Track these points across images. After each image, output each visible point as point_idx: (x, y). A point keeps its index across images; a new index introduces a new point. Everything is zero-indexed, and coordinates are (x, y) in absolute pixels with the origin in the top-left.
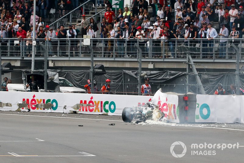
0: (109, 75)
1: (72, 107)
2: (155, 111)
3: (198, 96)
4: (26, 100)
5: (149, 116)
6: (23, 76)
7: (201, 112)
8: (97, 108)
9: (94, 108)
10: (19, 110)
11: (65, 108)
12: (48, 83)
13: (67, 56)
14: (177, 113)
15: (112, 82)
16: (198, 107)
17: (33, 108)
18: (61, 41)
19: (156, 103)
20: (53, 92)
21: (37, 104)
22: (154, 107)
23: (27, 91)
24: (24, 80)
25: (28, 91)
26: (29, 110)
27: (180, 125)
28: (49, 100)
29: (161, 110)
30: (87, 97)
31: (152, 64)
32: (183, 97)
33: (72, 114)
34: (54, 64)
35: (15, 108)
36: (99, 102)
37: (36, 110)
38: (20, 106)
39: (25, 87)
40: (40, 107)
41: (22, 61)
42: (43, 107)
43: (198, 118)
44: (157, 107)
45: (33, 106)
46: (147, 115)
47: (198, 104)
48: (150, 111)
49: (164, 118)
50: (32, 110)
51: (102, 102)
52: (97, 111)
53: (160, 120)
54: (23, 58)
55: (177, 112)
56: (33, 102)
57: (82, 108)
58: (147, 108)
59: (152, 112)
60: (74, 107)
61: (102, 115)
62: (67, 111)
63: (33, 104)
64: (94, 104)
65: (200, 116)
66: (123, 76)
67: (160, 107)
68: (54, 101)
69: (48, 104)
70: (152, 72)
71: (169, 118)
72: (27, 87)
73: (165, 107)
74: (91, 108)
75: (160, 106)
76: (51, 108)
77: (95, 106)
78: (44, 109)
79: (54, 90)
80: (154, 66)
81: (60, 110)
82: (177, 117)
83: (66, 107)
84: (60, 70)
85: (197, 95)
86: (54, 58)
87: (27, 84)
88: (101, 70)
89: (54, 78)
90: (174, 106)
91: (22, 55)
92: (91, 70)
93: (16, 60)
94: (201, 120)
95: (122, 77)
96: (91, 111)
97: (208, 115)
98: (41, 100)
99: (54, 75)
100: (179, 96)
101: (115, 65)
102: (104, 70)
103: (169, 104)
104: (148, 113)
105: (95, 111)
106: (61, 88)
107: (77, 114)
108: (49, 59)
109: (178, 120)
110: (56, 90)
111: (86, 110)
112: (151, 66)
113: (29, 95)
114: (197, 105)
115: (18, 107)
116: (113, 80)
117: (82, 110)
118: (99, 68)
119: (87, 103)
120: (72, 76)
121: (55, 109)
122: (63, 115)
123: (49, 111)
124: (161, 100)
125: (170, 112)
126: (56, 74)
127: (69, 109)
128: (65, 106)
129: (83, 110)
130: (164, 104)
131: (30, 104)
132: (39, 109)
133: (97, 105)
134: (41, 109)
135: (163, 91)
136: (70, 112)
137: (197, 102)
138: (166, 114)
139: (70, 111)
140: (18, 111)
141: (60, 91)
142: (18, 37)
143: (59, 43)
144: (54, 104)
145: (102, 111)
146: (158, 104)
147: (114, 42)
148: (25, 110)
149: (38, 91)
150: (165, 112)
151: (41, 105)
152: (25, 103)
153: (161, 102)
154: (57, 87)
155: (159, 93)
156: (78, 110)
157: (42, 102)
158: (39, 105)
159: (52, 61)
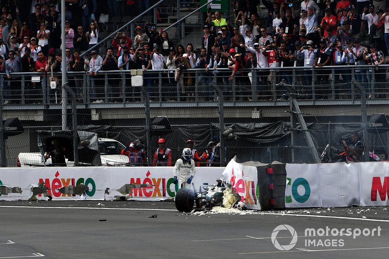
0: (190, 132)
1: (118, 190)
2: (227, 192)
3: (289, 167)
4: (44, 181)
5: (218, 200)
6: (38, 141)
7: (295, 192)
8: (157, 190)
9: (153, 190)
10: (34, 199)
11: (107, 192)
13: (120, 101)
14: (257, 195)
15: (195, 144)
16: (289, 183)
17: (57, 195)
18: (109, 76)
19: (229, 180)
20: (90, 166)
21: (63, 187)
22: (226, 186)
23: (47, 166)
24: (41, 147)
25: (49, 165)
26: (51, 198)
27: (263, 213)
28: (81, 180)
29: (234, 191)
30: (140, 172)
31: (258, 110)
32: (266, 169)
33: (117, 202)
34: (100, 116)
35: (27, 195)
36: (159, 180)
37: (61, 198)
38: (36, 191)
39: (42, 159)
40: (68, 192)
41: (47, 112)
42: (72, 192)
43: (290, 201)
44: (230, 186)
45: (57, 191)
46: (213, 199)
47: (289, 179)
48: (218, 193)
49: (240, 203)
50: (54, 198)
51: (164, 180)
52: (157, 195)
53: (234, 207)
54: (48, 106)
55: (257, 192)
56: (57, 184)
57: (133, 191)
58: (214, 188)
59: (222, 194)
60: (120, 191)
61: (165, 201)
62: (110, 197)
63: (57, 187)
64: (153, 184)
65: (293, 198)
66: (211, 133)
67: (234, 187)
68: (90, 180)
69: (81, 187)
70: (258, 125)
71: (247, 203)
72: (47, 158)
73: (241, 186)
74: (148, 191)
75: (233, 185)
76: (86, 193)
77: (154, 187)
78: (74, 195)
79: (91, 162)
80: (261, 114)
81: (99, 196)
82: (258, 201)
83: (108, 191)
84: (109, 126)
85: (287, 165)
86: (98, 104)
87: (45, 155)
88: (163, 127)
89: (89, 142)
90: (253, 183)
91: (47, 102)
92: (147, 127)
93: (36, 111)
94: (294, 203)
95: (210, 135)
96: (148, 195)
97: (307, 195)
98: (69, 180)
99: (91, 137)
100: (258, 168)
101: (199, 115)
102: (168, 127)
103: (246, 181)
104: (215, 196)
105: (154, 196)
106: (104, 159)
107: (126, 202)
108: (91, 107)
109: (258, 206)
110: (95, 161)
111: (141, 195)
112: (256, 115)
113: (49, 173)
114: (288, 182)
115: (32, 192)
116: (197, 140)
117: (133, 194)
118: (160, 124)
119: (142, 183)
120: (130, 135)
121: (91, 194)
122: (99, 204)
123: (82, 198)
124: (236, 174)
125: (248, 194)
126: (94, 135)
127: (114, 194)
128: (108, 189)
129: (136, 195)
130: (240, 182)
131: (51, 188)
132: (67, 195)
133: (157, 185)
134: (69, 195)
135: (239, 160)
136: (115, 198)
137: (287, 177)
138: (243, 197)
139: (115, 197)
140: (33, 200)
141: (100, 164)
142: (38, 70)
143: (106, 79)
144: (90, 186)
145: (164, 195)
146: (231, 182)
147: (196, 75)
148: (43, 197)
149: (65, 165)
150: (240, 194)
151: (70, 189)
152: (43, 187)
153: (235, 177)
154: (97, 156)
155: (233, 164)
156: (128, 195)
157: (71, 184)
158: (67, 189)
159: (98, 110)
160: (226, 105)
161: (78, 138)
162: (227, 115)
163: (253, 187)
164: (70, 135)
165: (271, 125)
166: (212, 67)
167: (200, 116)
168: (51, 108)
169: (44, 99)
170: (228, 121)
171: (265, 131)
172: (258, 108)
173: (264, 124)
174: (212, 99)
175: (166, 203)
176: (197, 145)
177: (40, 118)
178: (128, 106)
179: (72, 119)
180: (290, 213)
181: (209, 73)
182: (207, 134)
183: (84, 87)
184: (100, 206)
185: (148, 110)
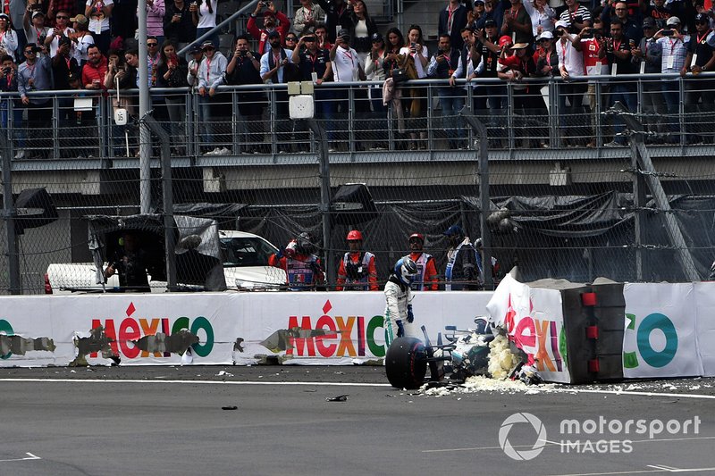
1: (262, 343)
2: (498, 345)
3: (632, 291)
4: (103, 324)
5: (478, 364)
6: (90, 237)
7: (644, 345)
8: (347, 342)
9: (337, 341)
10: (81, 362)
11: (238, 346)
12: (178, 260)
13: (266, 150)
14: (562, 350)
15: (426, 242)
16: (631, 326)
17: (131, 354)
18: (241, 97)
19: (500, 320)
20: (200, 290)
21: (143, 335)
22: (495, 333)
23: (108, 291)
24: (96, 250)
25: (114, 290)
26: (117, 360)
27: (575, 390)
28: (182, 322)
29: (513, 343)
30: (309, 303)
31: (562, 169)
32: (581, 295)
33: (259, 368)
34: (223, 183)
35: (66, 354)
36: (351, 320)
37: (139, 361)
38: (85, 346)
39: (98, 276)
40: (154, 348)
42: (163, 347)
43: (633, 363)
44: (503, 332)
45: (130, 346)
46: (468, 361)
47: (631, 317)
48: (479, 347)
49: (527, 369)
50: (125, 361)
51: (360, 320)
52: (346, 353)
53: (516, 378)
54: (110, 162)
55: (561, 345)
56: (129, 330)
57: (295, 345)
58: (470, 337)
59: (486, 350)
60: (268, 344)
61: (364, 365)
62: (247, 357)
63: (129, 336)
64: (338, 329)
65: (640, 358)
66: (462, 217)
67: (513, 333)
68: (202, 322)
69: (182, 337)
71: (541, 369)
72: (108, 275)
73: (527, 332)
74: (327, 344)
75: (511, 329)
76: (193, 352)
77: (339, 336)
78: (167, 355)
79: (203, 283)
80: (569, 177)
81: (221, 356)
82: (564, 364)
83: (242, 344)
84: (242, 206)
85: (628, 285)
86: (218, 157)
87: (105, 267)
88: (358, 206)
89: (200, 240)
90: (553, 324)
91: (107, 154)
92: (323, 206)
93: (84, 173)
94: (643, 368)
95: (461, 221)
96: (327, 353)
97: (670, 351)
98: (155, 321)
99: (203, 229)
100: (566, 294)
102: (368, 205)
103: (537, 321)
104: (471, 355)
105: (341, 354)
106: (232, 275)
107: (279, 368)
108: (203, 163)
109: (565, 376)
110: (212, 281)
111: (312, 353)
112: (558, 178)
113: (114, 306)
114: (628, 322)
115: (77, 349)
116: (431, 233)
117: (295, 351)
118: (351, 198)
119: (314, 327)
120: (287, 223)
121: (204, 351)
122: (222, 373)
123: (185, 359)
124: (515, 307)
125: (542, 348)
126: (208, 225)
127: (254, 351)
128: (240, 340)
129: (300, 353)
130: (527, 322)
131: (118, 339)
132: (151, 354)
133: (346, 331)
134: (156, 353)
135: (522, 278)
136: (256, 361)
137: (626, 312)
138: (532, 355)
139: (256, 357)
140: (79, 364)
141: (224, 288)
142: (89, 85)
143: (235, 103)
144: (202, 335)
145: (362, 353)
146: (505, 322)
147: (429, 92)
148: (101, 359)
149: (148, 290)
150: (526, 349)
151: (158, 341)
152: (100, 338)
153: (515, 313)
154: (215, 270)
155: (509, 283)
156: (285, 352)
157: (159, 329)
158: (151, 341)
159: (217, 171)
160: (493, 157)
161: (176, 232)
162: (496, 178)
163: (553, 333)
164: (159, 224)
165: (590, 200)
166: (463, 75)
167: (439, 182)
168: (117, 166)
169: (101, 148)
170: (499, 191)
171: (578, 213)
172: (564, 163)
173: (577, 197)
174: (464, 144)
175: (365, 369)
176: (431, 244)
177: (92, 188)
178: (282, 161)
179: (161, 189)
180: (635, 390)
181: (457, 89)
182: (452, 221)
183: (187, 122)
184: (224, 378)
185: (326, 169)
